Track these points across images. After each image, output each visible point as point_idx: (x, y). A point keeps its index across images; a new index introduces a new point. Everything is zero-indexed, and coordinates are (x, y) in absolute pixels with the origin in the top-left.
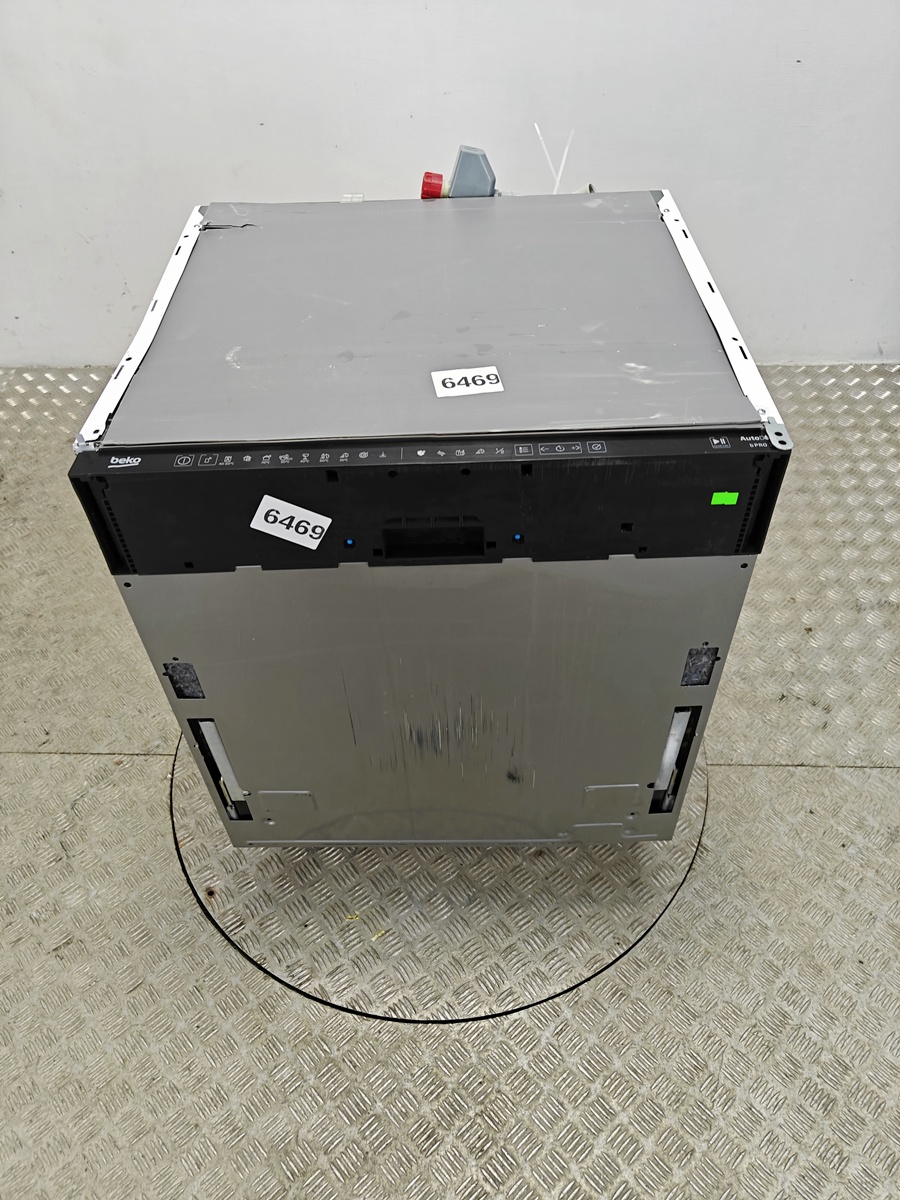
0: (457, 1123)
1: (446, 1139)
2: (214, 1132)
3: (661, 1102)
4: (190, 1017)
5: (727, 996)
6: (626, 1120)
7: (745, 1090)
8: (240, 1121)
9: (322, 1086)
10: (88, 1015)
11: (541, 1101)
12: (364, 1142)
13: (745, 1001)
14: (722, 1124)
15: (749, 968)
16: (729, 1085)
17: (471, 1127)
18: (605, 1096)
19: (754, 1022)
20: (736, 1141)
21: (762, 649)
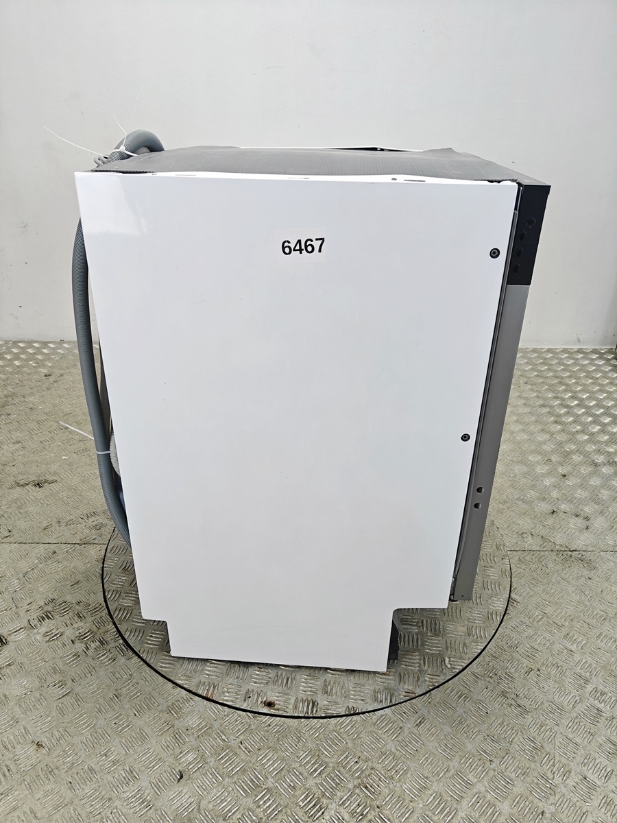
0: (339, 794)
1: (330, 806)
2: (125, 804)
3: (510, 775)
4: (109, 716)
5: (550, 697)
6: (483, 789)
7: (578, 764)
8: (148, 795)
9: (221, 767)
10: (22, 715)
11: (409, 775)
12: (258, 810)
13: (565, 701)
14: (564, 790)
15: (564, 678)
16: (564, 761)
17: (351, 796)
18: (463, 771)
19: (574, 715)
20: (578, 804)
21: (534, 486)
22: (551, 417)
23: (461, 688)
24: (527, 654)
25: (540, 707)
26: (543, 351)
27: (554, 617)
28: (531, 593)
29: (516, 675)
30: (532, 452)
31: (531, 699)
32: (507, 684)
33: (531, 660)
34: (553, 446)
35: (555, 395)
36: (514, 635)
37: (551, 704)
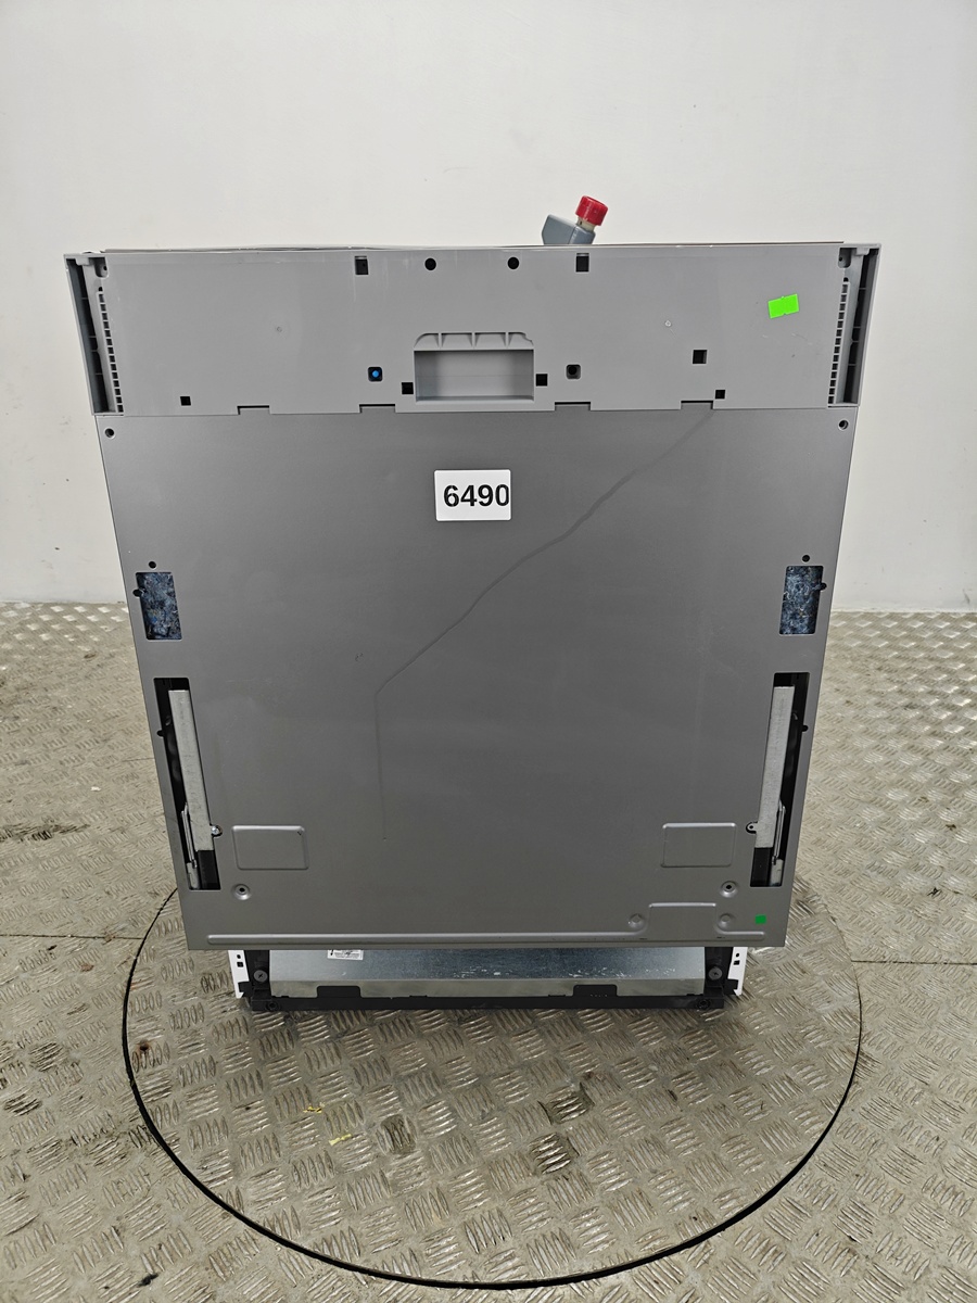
21: (897, 844)
22: (924, 726)
23: (768, 1232)
24: (894, 1165)
25: (923, 1279)
26: (908, 616)
27: (944, 1091)
28: (899, 1044)
29: (875, 1208)
30: (892, 785)
31: (906, 1261)
32: (858, 1227)
33: (903, 1179)
34: (930, 775)
35: (930, 689)
36: (868, 1125)
37: (945, 1271)
